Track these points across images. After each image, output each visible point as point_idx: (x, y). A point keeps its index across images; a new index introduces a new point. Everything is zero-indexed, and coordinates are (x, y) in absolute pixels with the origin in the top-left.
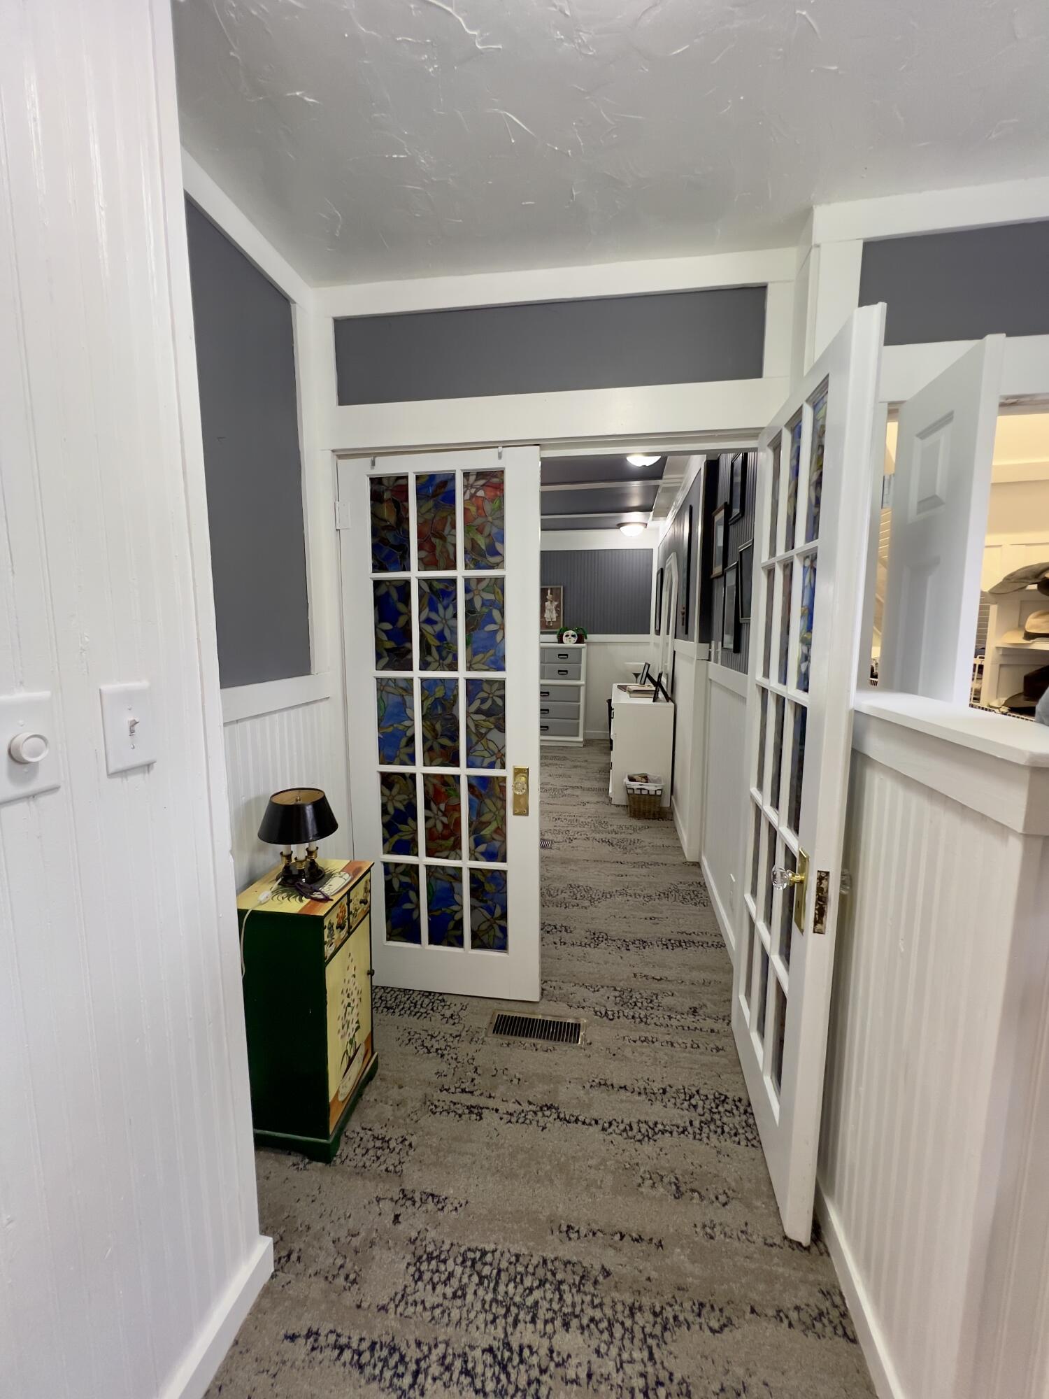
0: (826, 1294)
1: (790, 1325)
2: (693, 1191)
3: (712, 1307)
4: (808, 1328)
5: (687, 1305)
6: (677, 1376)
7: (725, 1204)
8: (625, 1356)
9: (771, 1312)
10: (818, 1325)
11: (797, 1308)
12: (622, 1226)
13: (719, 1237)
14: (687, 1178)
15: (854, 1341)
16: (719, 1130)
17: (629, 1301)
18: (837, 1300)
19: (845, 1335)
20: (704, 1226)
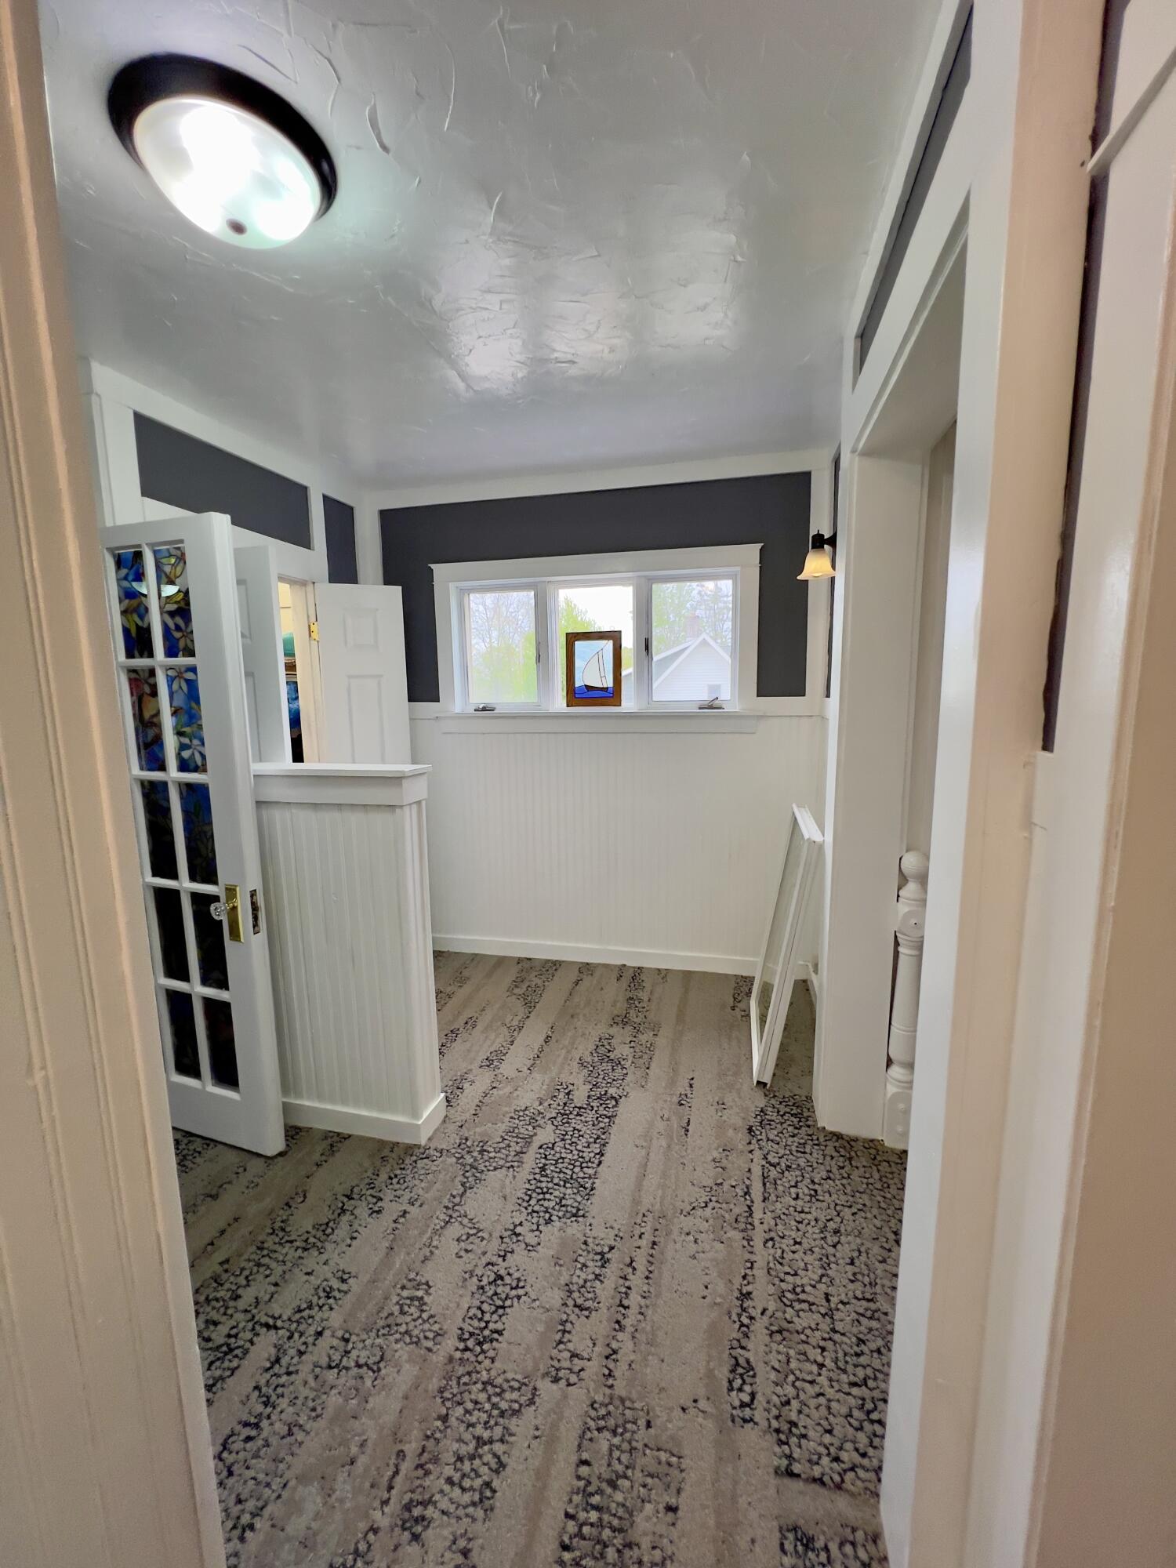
0: (326, 1138)
1: (326, 1161)
2: (221, 1186)
3: (292, 1198)
4: (333, 1153)
5: (281, 1212)
6: (310, 1229)
7: (245, 1170)
8: (281, 1258)
9: (315, 1168)
10: (334, 1149)
11: (322, 1155)
12: (207, 1240)
13: (260, 1181)
14: (210, 1187)
15: (350, 1136)
16: (196, 1155)
17: (254, 1248)
18: (331, 1134)
19: (345, 1139)
20: (248, 1187)
